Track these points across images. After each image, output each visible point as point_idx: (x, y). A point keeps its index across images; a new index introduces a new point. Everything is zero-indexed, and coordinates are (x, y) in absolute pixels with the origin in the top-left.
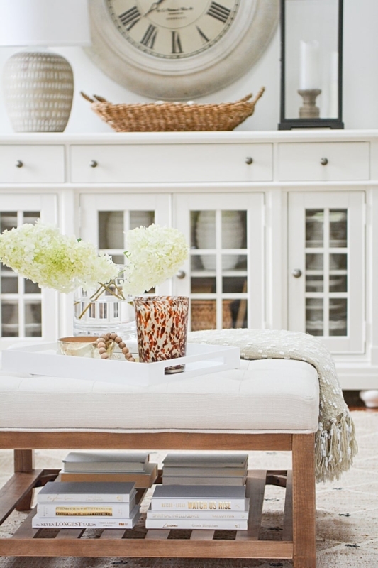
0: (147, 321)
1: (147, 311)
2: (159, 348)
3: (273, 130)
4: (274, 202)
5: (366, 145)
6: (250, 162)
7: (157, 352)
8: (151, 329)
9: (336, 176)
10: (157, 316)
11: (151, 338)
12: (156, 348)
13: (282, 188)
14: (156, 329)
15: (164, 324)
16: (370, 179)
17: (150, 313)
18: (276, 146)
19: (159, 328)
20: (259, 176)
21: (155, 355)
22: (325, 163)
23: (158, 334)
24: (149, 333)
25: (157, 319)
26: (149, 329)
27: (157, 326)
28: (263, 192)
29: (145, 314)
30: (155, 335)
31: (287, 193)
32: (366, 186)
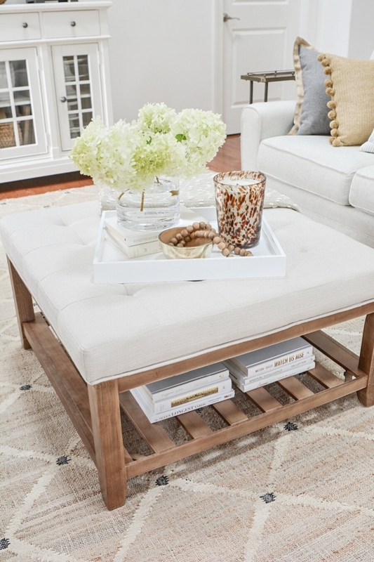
0: (241, 203)
1: (242, 195)
2: (250, 225)
3: (22, 3)
4: (43, 53)
5: (97, 12)
6: (26, 26)
7: (248, 230)
8: (245, 210)
9: (81, 34)
10: (252, 198)
11: (244, 218)
12: (248, 227)
13: (48, 43)
14: (249, 210)
15: (256, 204)
16: (100, 35)
17: (245, 196)
18: (41, 14)
19: (252, 209)
20: (32, 36)
21: (246, 233)
22: (74, 25)
23: (251, 214)
24: (241, 215)
25: (251, 201)
26: (242, 210)
27: (251, 206)
28: (34, 46)
29: (240, 198)
30: (249, 215)
31: (51, 47)
32: (98, 39)
